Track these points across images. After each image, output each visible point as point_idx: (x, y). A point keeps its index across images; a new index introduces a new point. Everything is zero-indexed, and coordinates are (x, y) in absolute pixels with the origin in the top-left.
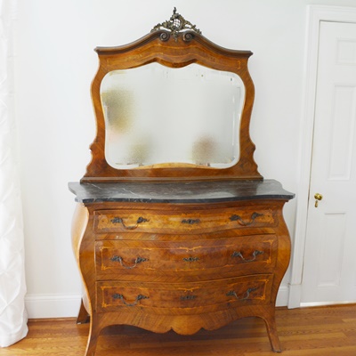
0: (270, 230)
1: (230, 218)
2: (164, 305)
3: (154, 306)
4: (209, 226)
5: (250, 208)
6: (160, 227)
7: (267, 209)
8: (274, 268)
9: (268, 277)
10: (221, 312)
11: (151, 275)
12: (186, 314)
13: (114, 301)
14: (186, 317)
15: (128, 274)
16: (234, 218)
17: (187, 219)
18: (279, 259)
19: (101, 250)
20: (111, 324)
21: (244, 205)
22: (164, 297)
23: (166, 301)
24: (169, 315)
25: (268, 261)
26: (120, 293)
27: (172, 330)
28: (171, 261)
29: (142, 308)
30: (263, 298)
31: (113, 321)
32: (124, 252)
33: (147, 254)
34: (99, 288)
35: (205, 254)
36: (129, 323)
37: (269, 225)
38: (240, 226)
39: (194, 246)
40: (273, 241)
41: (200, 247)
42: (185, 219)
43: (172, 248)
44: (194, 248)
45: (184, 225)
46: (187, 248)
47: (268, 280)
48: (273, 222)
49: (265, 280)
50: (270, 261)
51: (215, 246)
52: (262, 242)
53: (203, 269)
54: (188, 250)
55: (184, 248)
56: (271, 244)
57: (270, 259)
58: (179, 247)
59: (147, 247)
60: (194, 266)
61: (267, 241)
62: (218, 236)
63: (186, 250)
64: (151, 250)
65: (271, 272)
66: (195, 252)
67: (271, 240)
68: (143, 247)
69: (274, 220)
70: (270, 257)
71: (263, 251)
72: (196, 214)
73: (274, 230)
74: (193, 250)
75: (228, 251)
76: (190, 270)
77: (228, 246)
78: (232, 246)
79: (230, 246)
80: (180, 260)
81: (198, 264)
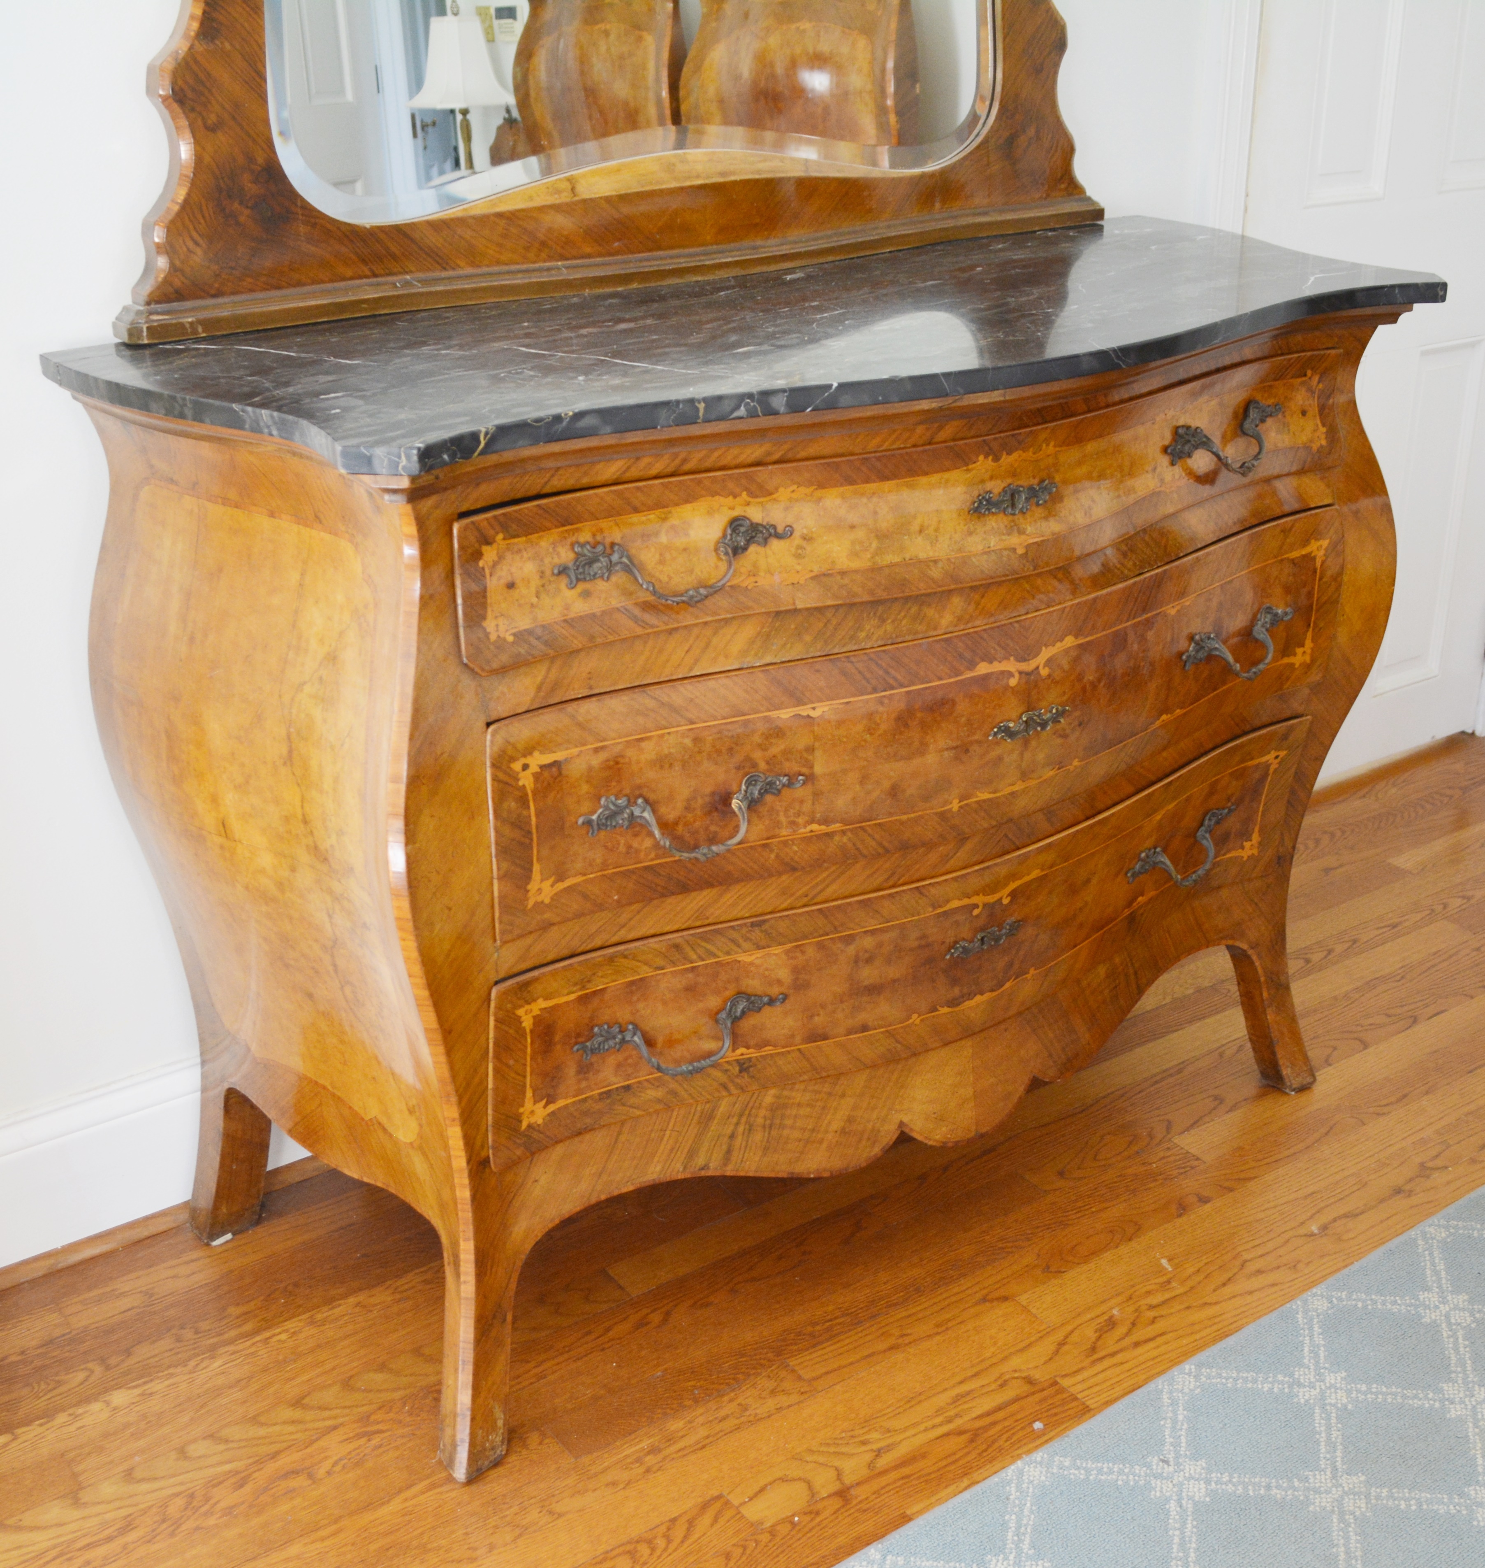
1: (1168, 450)
2: (863, 1017)
3: (815, 1037)
6: (861, 563)
7: (1303, 371)
8: (1317, 689)
9: (1285, 737)
10: (1102, 970)
11: (818, 864)
12: (969, 1032)
13: (584, 1069)
14: (967, 1048)
15: (684, 888)
17: (996, 487)
18: (1342, 637)
19: (526, 780)
20: (570, 1206)
22: (868, 974)
23: (874, 990)
24: (891, 1060)
25: (1302, 656)
26: (623, 1014)
27: (904, 1139)
28: (931, 759)
29: (744, 1066)
30: (1249, 849)
31: (584, 1186)
32: (662, 762)
33: (802, 741)
34: (508, 1020)
36: (677, 1170)
37: (1309, 462)
39: (1046, 646)
40: (1325, 543)
41: (1070, 641)
42: (989, 486)
43: (940, 679)
44: (1046, 653)
45: (988, 527)
46: (1011, 666)
47: (1282, 754)
48: (1324, 442)
49: (1270, 757)
50: (1309, 651)
51: (1128, 621)
52: (1288, 559)
53: (1076, 763)
54: (1017, 675)
55: (997, 667)
56: (1318, 564)
57: (1309, 644)
58: (972, 665)
59: (800, 702)
60: (1041, 757)
61: (1304, 552)
62: (1134, 564)
63: (1011, 675)
64: (821, 717)
65: (1300, 709)
66: (1049, 676)
67: (1321, 542)
68: (778, 708)
69: (1327, 432)
70: (1309, 634)
71: (1287, 605)
72: (1044, 446)
73: (1328, 486)
74: (1041, 668)
75: (1172, 641)
76: (1018, 787)
77: (1172, 611)
78: (1187, 603)
79: (1179, 608)
80: (977, 742)
81: (1060, 741)
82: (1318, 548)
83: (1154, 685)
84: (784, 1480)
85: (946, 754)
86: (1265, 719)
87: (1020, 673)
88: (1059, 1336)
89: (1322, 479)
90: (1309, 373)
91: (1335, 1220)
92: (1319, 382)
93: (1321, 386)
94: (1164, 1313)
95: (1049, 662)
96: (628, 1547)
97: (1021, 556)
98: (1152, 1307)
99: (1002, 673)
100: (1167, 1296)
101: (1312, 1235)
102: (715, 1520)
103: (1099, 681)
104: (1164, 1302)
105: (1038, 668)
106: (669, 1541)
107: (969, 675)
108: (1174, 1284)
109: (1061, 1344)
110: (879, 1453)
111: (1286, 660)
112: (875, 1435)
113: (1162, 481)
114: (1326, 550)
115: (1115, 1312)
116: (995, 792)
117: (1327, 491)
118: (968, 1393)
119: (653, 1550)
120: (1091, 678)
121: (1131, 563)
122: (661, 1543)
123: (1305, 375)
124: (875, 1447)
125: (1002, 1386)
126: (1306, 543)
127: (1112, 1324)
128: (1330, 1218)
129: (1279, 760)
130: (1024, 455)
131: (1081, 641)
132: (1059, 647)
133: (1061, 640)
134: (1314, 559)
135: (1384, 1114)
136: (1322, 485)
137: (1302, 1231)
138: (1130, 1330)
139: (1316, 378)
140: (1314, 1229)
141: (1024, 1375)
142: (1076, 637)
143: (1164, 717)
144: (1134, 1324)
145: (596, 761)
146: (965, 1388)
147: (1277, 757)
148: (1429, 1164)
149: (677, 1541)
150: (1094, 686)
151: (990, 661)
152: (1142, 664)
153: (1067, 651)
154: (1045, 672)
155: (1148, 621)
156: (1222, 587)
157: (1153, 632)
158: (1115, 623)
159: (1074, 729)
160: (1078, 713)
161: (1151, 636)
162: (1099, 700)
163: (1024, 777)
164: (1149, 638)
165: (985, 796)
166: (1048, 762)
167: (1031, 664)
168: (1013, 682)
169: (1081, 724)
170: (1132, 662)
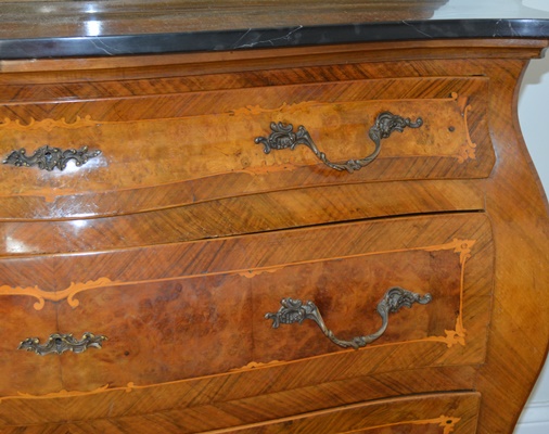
0: (458, 193)
1: (262, 140)
4: (151, 179)
5: (358, 86)
7: (445, 91)
8: (481, 369)
9: (453, 405)
16: (279, 137)
17: (30, 145)
18: (502, 326)
21: (328, 76)
25: (454, 338)
35: (132, 315)
37: (452, 170)
38: (311, 178)
39: (75, 282)
40: (471, 243)
41: (104, 282)
42: (22, 144)
44: (74, 288)
45: (19, 177)
46: (35, 292)
47: (455, 420)
48: (473, 156)
49: (442, 420)
50: (462, 335)
51: (182, 274)
52: (424, 251)
53: (131, 385)
54: (42, 302)
55: (19, 291)
56: (463, 260)
57: (459, 327)
60: (82, 373)
61: (444, 247)
62: (200, 229)
63: (36, 300)
65: (470, 385)
66: (80, 307)
67: (466, 242)
69: (477, 148)
70: (459, 319)
71: (424, 290)
72: (78, 118)
73: (478, 195)
74: (69, 299)
75: (249, 299)
76: (63, 394)
77: (248, 275)
78: (272, 271)
79: (259, 273)
80: (8, 351)
81: (102, 364)
82: (463, 247)
83: (226, 334)
86: (426, 387)
87: (46, 300)
89: (471, 187)
90: (454, 95)
92: (467, 104)
93: (469, 107)
95: (78, 296)
99: (27, 297)
103: (146, 321)
105: (66, 299)
111: (433, 339)
113: (247, 165)
114: (473, 249)
116: (37, 395)
117: (476, 198)
120: (134, 317)
121: (195, 227)
123: (450, 96)
126: (449, 239)
129: (452, 425)
130: (55, 123)
131: (118, 283)
132: (90, 285)
133: (94, 279)
134: (458, 254)
136: (472, 193)
139: (464, 100)
142: (112, 279)
143: (253, 364)
147: (449, 422)
150: (139, 324)
151: (14, 285)
152: (205, 314)
153: (103, 289)
154: (74, 304)
155: (211, 278)
156: (326, 263)
157: (218, 289)
158: (165, 274)
159: (119, 356)
160: (121, 344)
161: (215, 292)
162: (148, 337)
163: (68, 387)
164: (213, 293)
165: (27, 396)
166: (93, 380)
167: (59, 295)
168: (38, 306)
169: (127, 354)
170: (190, 311)
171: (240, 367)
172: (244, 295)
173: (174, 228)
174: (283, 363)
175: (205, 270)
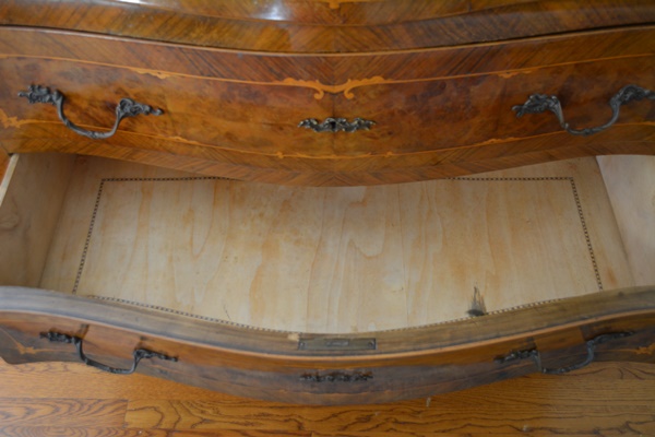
32: (65, 75)
33: (155, 90)
39: (352, 79)
41: (378, 80)
43: (253, 80)
44: (350, 84)
46: (316, 85)
51: (448, 75)
54: (322, 93)
55: (302, 83)
58: (280, 77)
59: (148, 66)
62: (470, 34)
63: (316, 91)
64: (165, 79)
66: (354, 99)
68: (136, 66)
74: (346, 93)
75: (503, 95)
76: (333, 157)
77: (505, 75)
78: (527, 72)
79: (515, 74)
80: (290, 126)
81: (368, 140)
83: (477, 120)
84: (156, 409)
85: (264, 126)
87: (325, 92)
88: (336, 410)
91: (541, 429)
94: (398, 429)
95: (353, 90)
96: (73, 402)
97: (333, 11)
98: (396, 422)
99: (309, 89)
100: (411, 420)
101: (520, 430)
102: (113, 412)
103: (410, 110)
104: (404, 423)
105: (342, 92)
106: (89, 410)
107: (277, 83)
108: (420, 416)
109: (334, 415)
110: (203, 421)
111: (649, 123)
112: (210, 411)
115: (376, 413)
116: (313, 156)
118: (268, 415)
119: (80, 409)
120: (400, 108)
121: (466, 33)
122: (86, 408)
124: (204, 417)
125: (286, 421)
127: (368, 419)
128: (541, 425)
131: (389, 81)
132: (364, 82)
133: (369, 77)
135: (640, 378)
137: (517, 425)
138: (373, 428)
140: (525, 427)
141: (301, 421)
142: (385, 78)
143: (493, 140)
144: (378, 426)
145: (21, 64)
146: (270, 411)
148: (631, 425)
149: (92, 411)
150: (403, 113)
151: (297, 78)
152: (462, 107)
153: (375, 86)
154: (350, 96)
155: (472, 78)
156: (576, 65)
157: (478, 87)
158: (432, 75)
159: (383, 135)
160: (386, 127)
161: (474, 89)
162: (410, 122)
163: (337, 152)
164: (472, 90)
165: (304, 156)
166: (359, 149)
167: (337, 89)
168: (318, 97)
169: (390, 133)
170: (449, 104)
171: (481, 141)
172: (498, 92)
173: (446, 33)
174: (518, 139)
175: (469, 71)
